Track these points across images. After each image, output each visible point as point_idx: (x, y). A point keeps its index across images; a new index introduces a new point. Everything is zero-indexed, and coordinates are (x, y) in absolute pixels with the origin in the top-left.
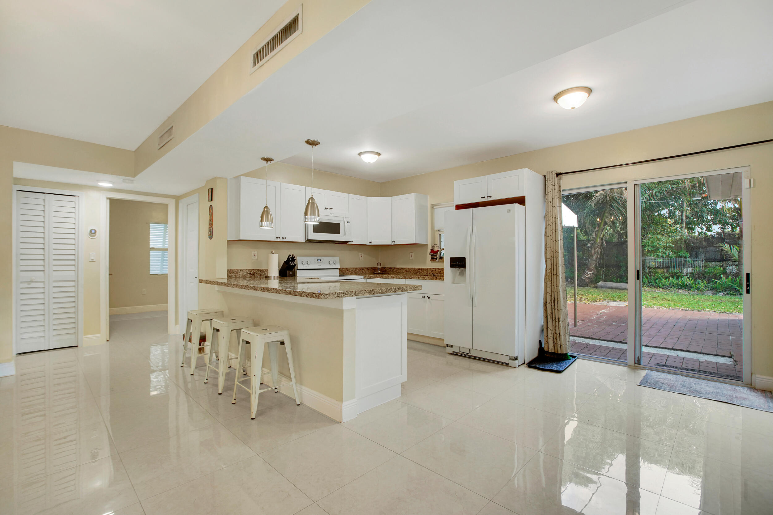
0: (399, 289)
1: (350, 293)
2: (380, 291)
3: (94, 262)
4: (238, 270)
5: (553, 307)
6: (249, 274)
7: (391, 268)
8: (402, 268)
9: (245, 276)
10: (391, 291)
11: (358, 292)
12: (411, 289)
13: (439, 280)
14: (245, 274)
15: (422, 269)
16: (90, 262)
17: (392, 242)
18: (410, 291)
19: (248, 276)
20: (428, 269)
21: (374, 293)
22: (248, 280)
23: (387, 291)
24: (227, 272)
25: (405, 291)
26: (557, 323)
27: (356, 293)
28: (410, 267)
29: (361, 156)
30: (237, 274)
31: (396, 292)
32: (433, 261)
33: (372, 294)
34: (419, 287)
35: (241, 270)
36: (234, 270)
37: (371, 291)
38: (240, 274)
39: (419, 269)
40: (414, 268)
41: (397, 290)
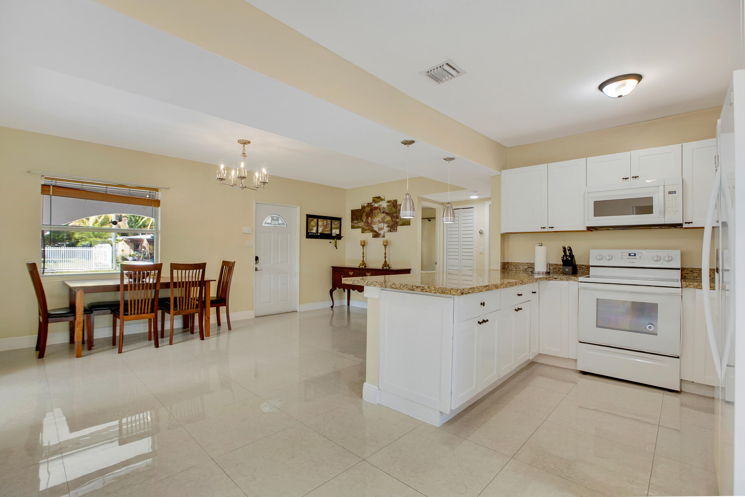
0: (417, 287)
1: (363, 282)
2: (393, 286)
3: (482, 254)
4: (518, 263)
6: (530, 267)
9: (526, 269)
10: (406, 288)
11: (370, 282)
12: (436, 291)
14: (526, 267)
16: (480, 253)
18: (434, 293)
19: (529, 270)
21: (386, 286)
22: (529, 274)
23: (401, 287)
24: (500, 264)
25: (427, 291)
27: (368, 283)
30: (518, 267)
31: (413, 290)
33: (384, 287)
34: (451, 291)
35: (522, 263)
36: (515, 263)
37: (383, 284)
38: (521, 267)
41: (416, 288)
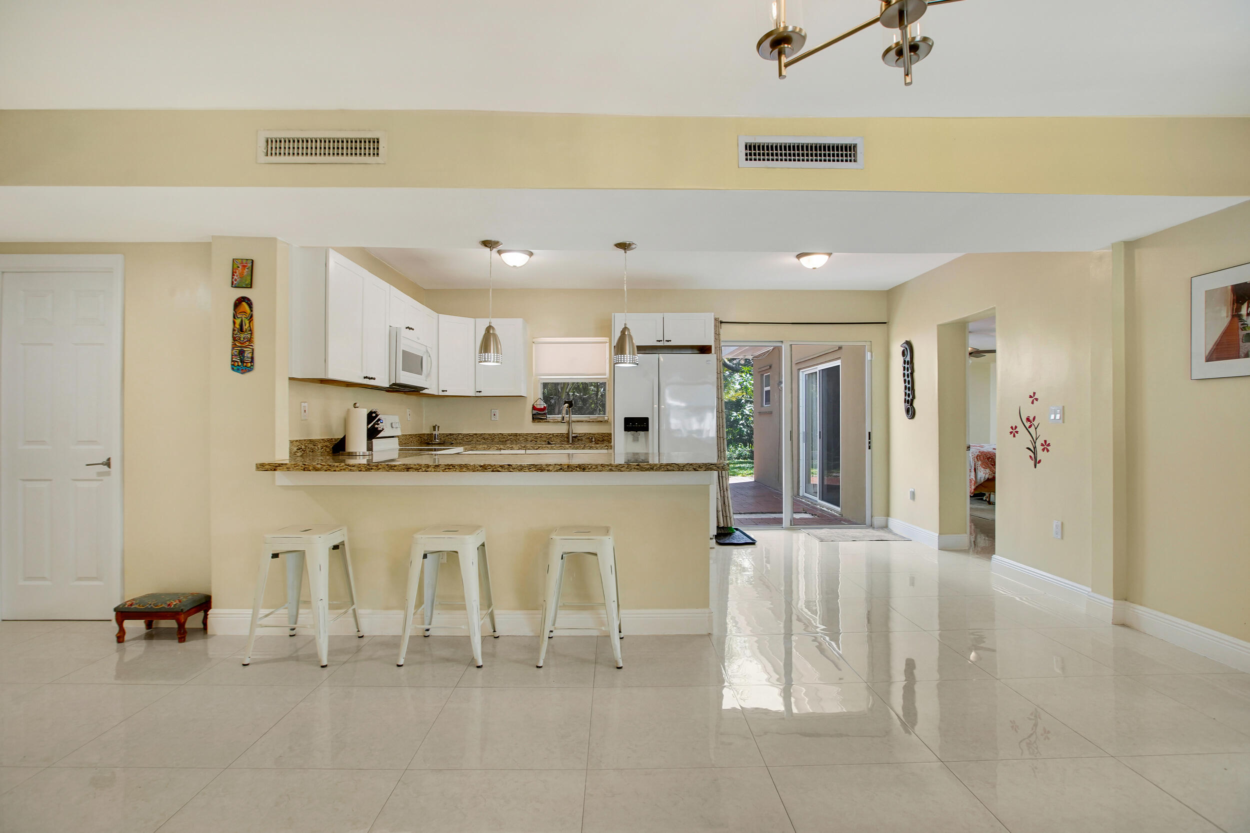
5: (720, 475)
7: (451, 434)
8: (476, 434)
13: (589, 449)
15: (516, 435)
17: (477, 392)
20: (527, 435)
24: (290, 445)
26: (726, 492)
28: (491, 432)
29: (502, 255)
32: (538, 422)
39: (510, 435)
40: (501, 434)
